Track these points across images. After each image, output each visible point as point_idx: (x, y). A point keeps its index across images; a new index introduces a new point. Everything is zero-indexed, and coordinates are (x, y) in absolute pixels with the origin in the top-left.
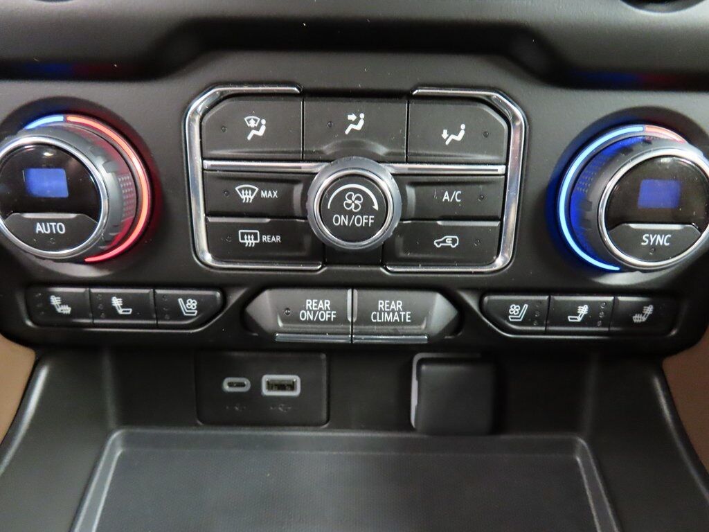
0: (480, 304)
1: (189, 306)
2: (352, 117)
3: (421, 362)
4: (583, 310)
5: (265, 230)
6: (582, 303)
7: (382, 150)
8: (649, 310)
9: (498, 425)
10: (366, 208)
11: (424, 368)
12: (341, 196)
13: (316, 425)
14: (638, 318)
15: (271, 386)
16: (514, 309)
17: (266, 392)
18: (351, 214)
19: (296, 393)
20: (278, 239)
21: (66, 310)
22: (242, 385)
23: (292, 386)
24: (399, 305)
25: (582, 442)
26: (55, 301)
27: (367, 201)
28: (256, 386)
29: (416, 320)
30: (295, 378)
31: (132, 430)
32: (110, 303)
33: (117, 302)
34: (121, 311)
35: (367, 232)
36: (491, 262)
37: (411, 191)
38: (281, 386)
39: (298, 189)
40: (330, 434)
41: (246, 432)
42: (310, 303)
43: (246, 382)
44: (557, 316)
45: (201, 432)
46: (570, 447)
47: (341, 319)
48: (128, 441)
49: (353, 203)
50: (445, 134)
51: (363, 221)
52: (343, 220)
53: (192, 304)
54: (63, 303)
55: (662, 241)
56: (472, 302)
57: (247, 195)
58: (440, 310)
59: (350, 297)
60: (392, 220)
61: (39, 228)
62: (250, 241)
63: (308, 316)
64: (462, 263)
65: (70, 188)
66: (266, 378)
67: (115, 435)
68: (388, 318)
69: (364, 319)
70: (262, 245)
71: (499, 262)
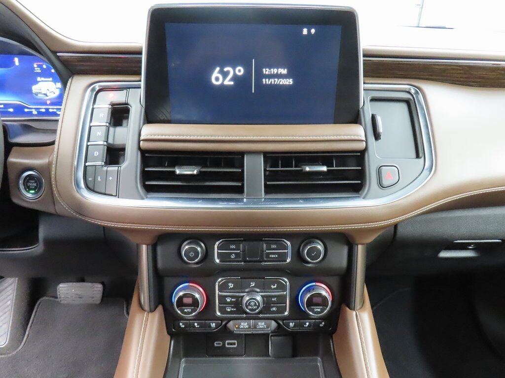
0: (283, 322)
1: (213, 325)
2: (252, 283)
3: (271, 336)
4: (307, 324)
5: (232, 307)
6: (307, 322)
7: (258, 290)
8: (323, 323)
9: (294, 355)
10: (255, 305)
11: (272, 338)
12: (250, 303)
13: (241, 356)
14: (321, 325)
15: (228, 344)
16: (291, 324)
17: (227, 346)
18: (252, 306)
19: (236, 346)
20: (235, 309)
21: (183, 326)
22: (220, 344)
23: (234, 344)
24: (263, 324)
25: (319, 358)
26: (181, 324)
27: (256, 303)
28: (224, 344)
29: (268, 327)
30: (236, 341)
31: (187, 359)
32: (194, 324)
33: (196, 324)
34: (196, 326)
35: (255, 310)
36: (284, 313)
37: (265, 299)
38: (231, 344)
39: (240, 299)
40: (246, 358)
41: (221, 358)
42: (242, 324)
43: (221, 343)
44: (302, 325)
45: (207, 359)
46: (316, 361)
47: (250, 327)
48: (186, 362)
49: (252, 304)
50: (272, 286)
51: (255, 307)
52: (250, 307)
53: (214, 324)
54: (183, 324)
55: (319, 310)
56: (281, 323)
57: (228, 300)
58: (273, 324)
59: (252, 322)
60: (261, 306)
61: (185, 310)
62: (229, 310)
63: (242, 327)
64: (277, 314)
65: (193, 302)
66: (227, 342)
67: (183, 360)
68: (261, 327)
69: (255, 327)
70: (231, 311)
71: (286, 313)
